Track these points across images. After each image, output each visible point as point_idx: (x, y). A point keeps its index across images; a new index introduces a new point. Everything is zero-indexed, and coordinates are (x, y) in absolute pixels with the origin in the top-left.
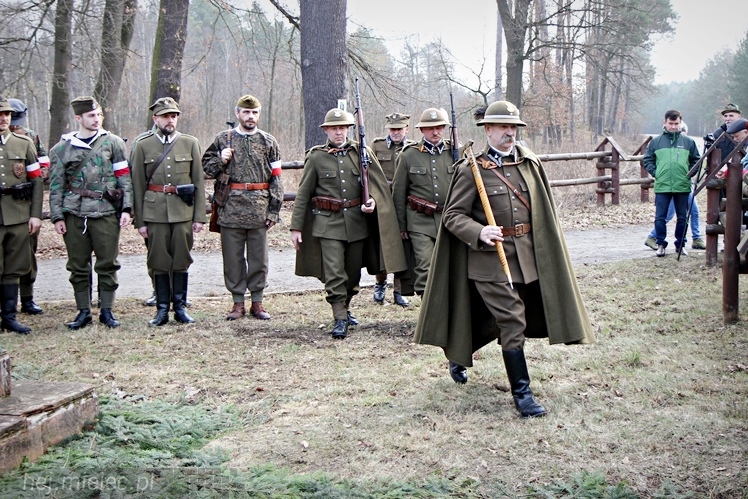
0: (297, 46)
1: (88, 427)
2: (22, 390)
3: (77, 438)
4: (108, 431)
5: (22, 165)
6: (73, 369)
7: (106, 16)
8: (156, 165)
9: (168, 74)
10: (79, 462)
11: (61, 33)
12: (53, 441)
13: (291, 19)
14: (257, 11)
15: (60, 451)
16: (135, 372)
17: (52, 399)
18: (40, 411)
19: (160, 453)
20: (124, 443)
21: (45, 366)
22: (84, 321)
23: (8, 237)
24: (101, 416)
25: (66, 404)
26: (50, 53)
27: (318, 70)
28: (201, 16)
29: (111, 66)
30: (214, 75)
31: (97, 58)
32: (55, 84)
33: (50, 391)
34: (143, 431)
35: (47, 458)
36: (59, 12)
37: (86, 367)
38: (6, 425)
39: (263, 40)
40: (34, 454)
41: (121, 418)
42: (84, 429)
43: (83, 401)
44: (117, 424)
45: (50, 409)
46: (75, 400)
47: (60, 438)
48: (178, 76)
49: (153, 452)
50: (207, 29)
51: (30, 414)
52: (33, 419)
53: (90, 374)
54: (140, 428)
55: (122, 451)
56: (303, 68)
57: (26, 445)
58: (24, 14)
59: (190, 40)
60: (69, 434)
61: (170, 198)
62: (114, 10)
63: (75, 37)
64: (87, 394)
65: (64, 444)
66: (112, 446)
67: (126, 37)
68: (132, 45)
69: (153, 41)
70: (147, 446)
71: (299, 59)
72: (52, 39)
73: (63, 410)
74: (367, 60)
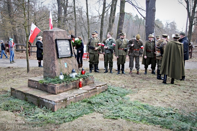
0: (145, 23)
1: (106, 90)
2: (96, 82)
3: (104, 92)
4: (109, 91)
5: (97, 44)
6: (103, 80)
7: (110, 18)
8: (120, 45)
9: (120, 28)
10: (105, 96)
11: (102, 21)
12: (100, 92)
13: (144, 17)
14: (137, 16)
15: (101, 93)
16: (114, 81)
17: (101, 85)
18: (99, 86)
19: (118, 96)
20: (112, 93)
21: (99, 79)
22: (107, 72)
23: (95, 56)
24: (108, 88)
25: (103, 86)
26: (100, 24)
27: (149, 27)
28: (126, 17)
29: (110, 27)
30: (128, 28)
31: (108, 25)
32: (101, 30)
33: (100, 83)
34: (115, 92)
35: (99, 94)
36: (102, 17)
37: (106, 80)
38: (93, 88)
39: (138, 21)
40: (98, 93)
41: (111, 89)
42: (105, 90)
43: (105, 85)
44: (111, 90)
45: (100, 86)
46: (104, 85)
47: (102, 91)
48: (122, 29)
49: (117, 96)
50: (127, 20)
51: (97, 87)
52: (98, 87)
53: (106, 81)
54: (115, 91)
55: (112, 95)
56: (146, 27)
57: (96, 92)
58: (96, 18)
59: (124, 22)
60: (103, 91)
61: (123, 51)
62: (111, 17)
63: (104, 22)
64: (106, 84)
65: (102, 92)
66: (110, 94)
67: (113, 21)
68: (114, 23)
69: (118, 22)
70: (116, 95)
71: (145, 25)
72: (101, 22)
73: (102, 87)
74: (159, 25)
